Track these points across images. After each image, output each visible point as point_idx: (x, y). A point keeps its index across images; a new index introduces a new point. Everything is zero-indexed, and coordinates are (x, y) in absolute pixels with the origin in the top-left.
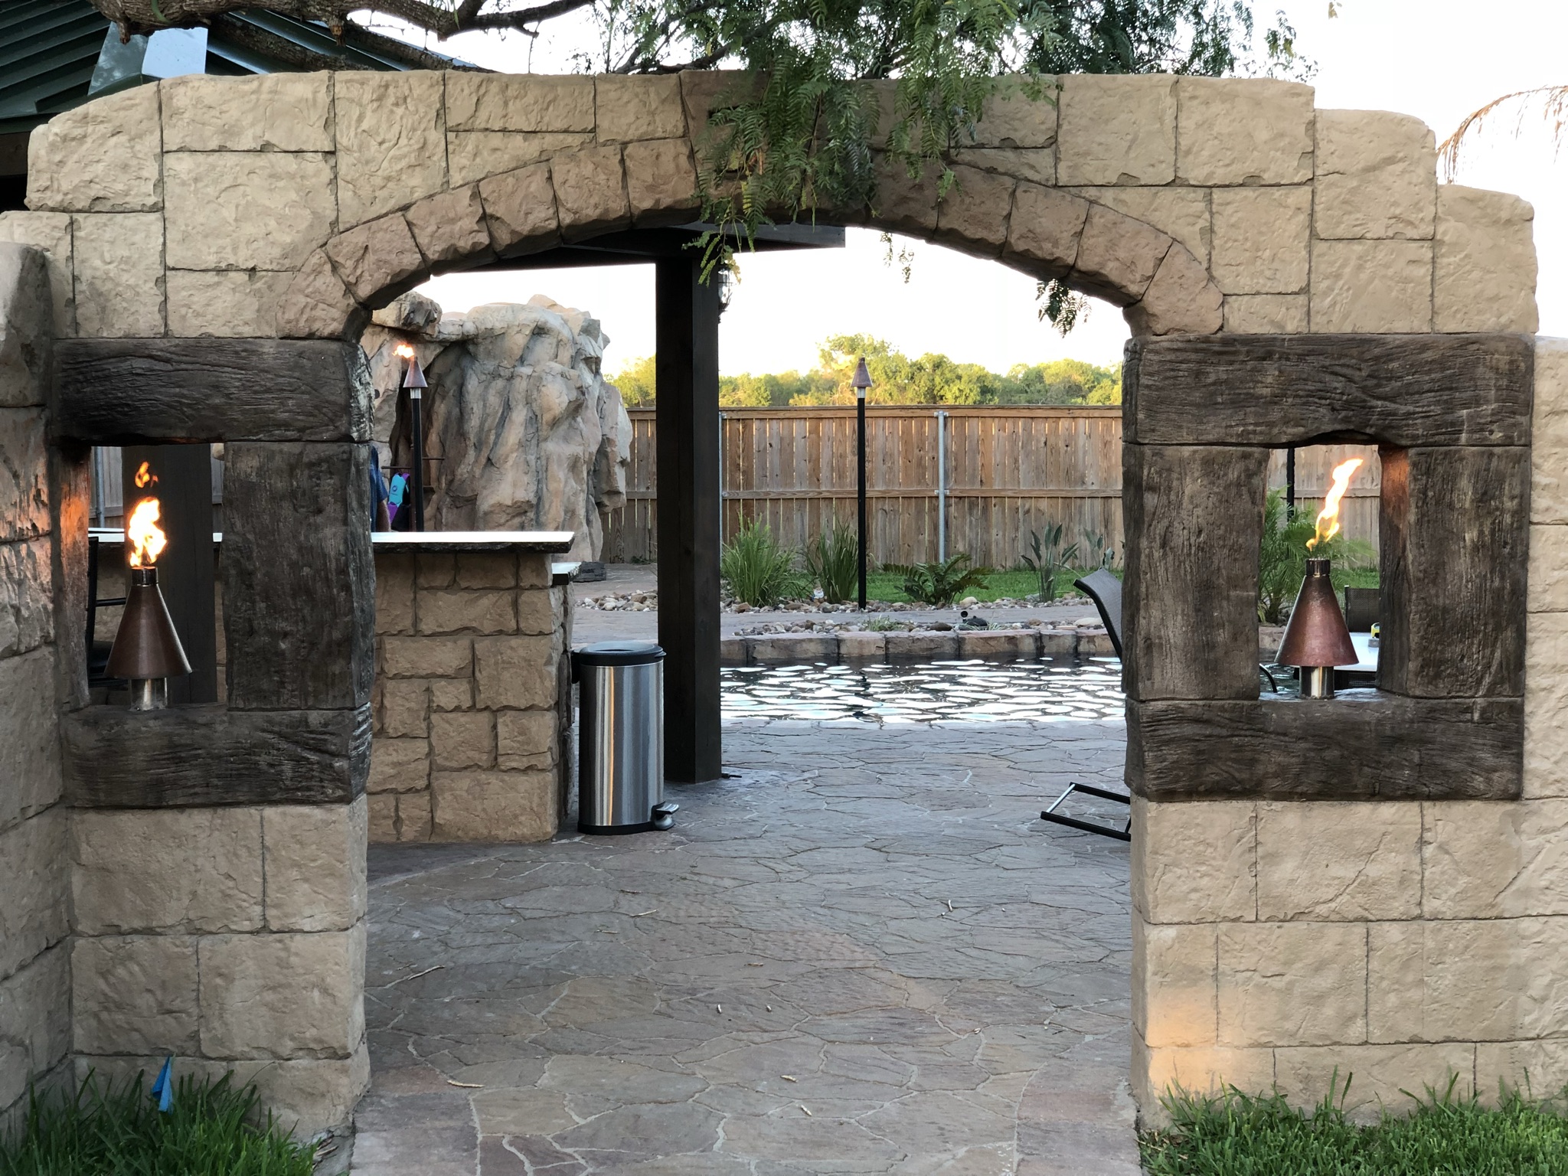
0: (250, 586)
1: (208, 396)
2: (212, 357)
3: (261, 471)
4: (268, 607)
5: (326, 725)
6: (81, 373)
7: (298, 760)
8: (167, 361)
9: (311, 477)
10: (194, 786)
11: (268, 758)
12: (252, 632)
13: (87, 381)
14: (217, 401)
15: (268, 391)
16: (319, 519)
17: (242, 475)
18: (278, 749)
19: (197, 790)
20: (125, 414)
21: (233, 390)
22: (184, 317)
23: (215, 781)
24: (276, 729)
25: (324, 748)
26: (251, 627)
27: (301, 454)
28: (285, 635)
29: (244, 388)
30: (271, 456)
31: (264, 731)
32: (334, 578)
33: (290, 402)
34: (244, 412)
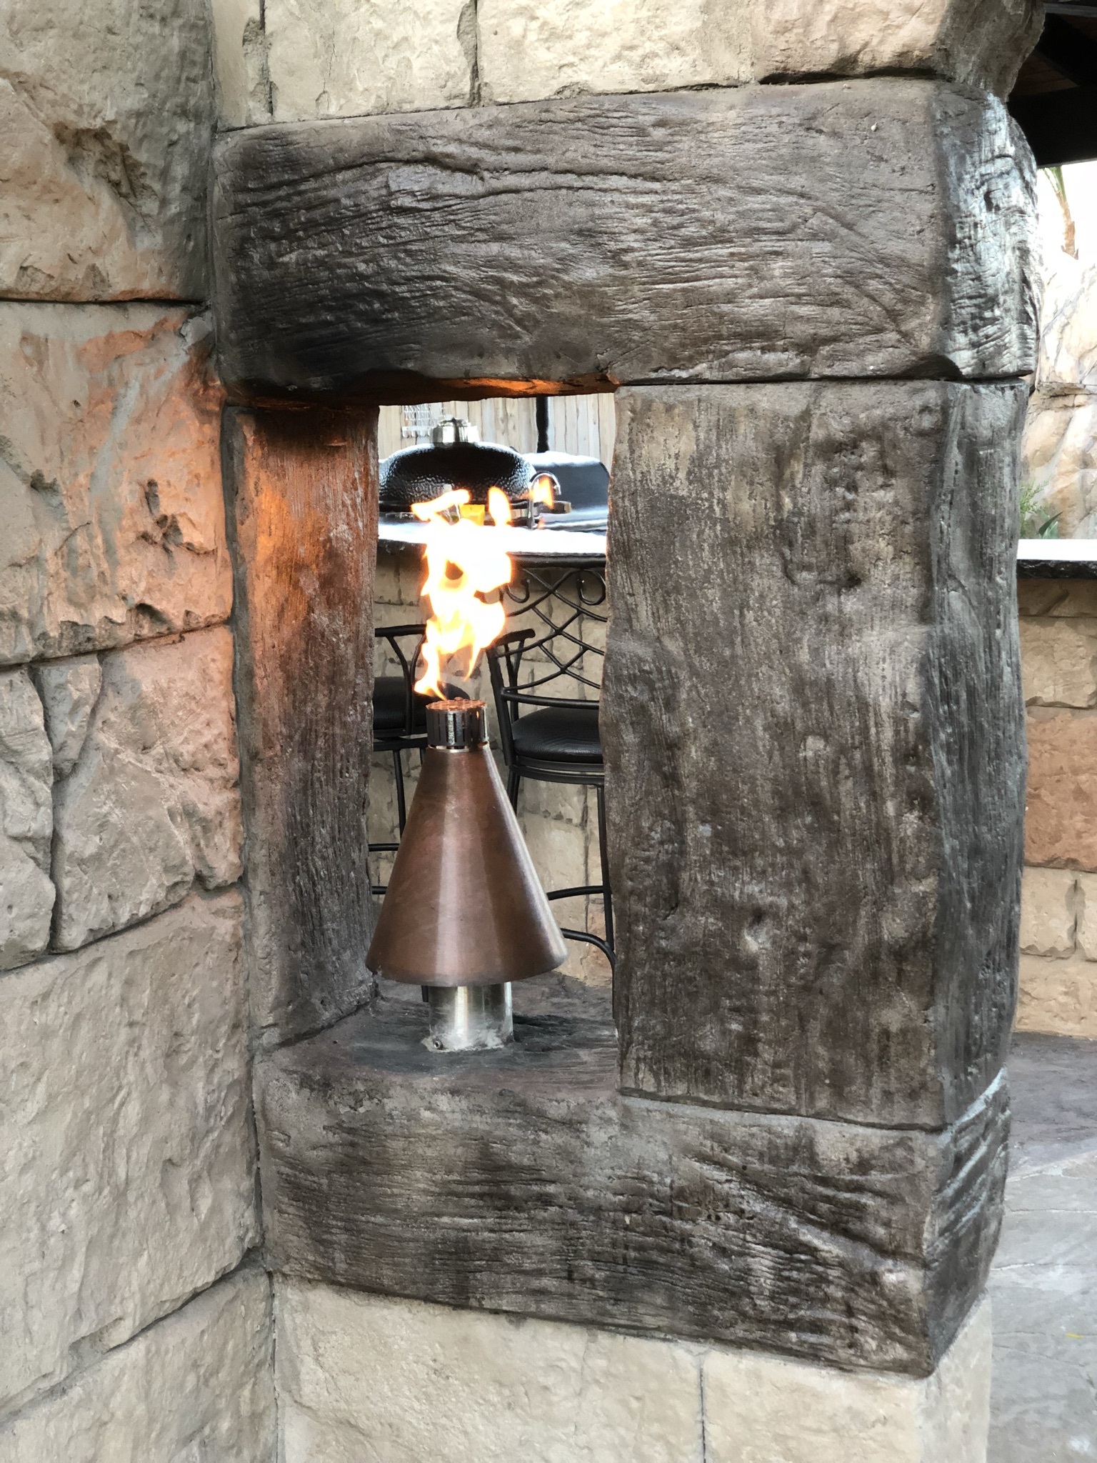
0: (672, 780)
1: (566, 261)
2: (579, 151)
3: (699, 468)
4: (716, 834)
5: (863, 1165)
6: (276, 214)
7: (791, 1249)
8: (471, 169)
9: (831, 483)
10: (539, 1273)
11: (715, 1231)
12: (674, 900)
13: (290, 235)
14: (590, 272)
15: (720, 236)
16: (851, 604)
17: (655, 480)
18: (740, 1213)
19: (546, 1282)
20: (374, 319)
21: (631, 240)
22: (517, 46)
23: (588, 1267)
24: (734, 1159)
25: (855, 1226)
26: (675, 886)
27: (806, 415)
28: (758, 916)
29: (659, 233)
30: (726, 426)
31: (703, 1158)
32: (889, 771)
33: (778, 267)
34: (657, 303)
